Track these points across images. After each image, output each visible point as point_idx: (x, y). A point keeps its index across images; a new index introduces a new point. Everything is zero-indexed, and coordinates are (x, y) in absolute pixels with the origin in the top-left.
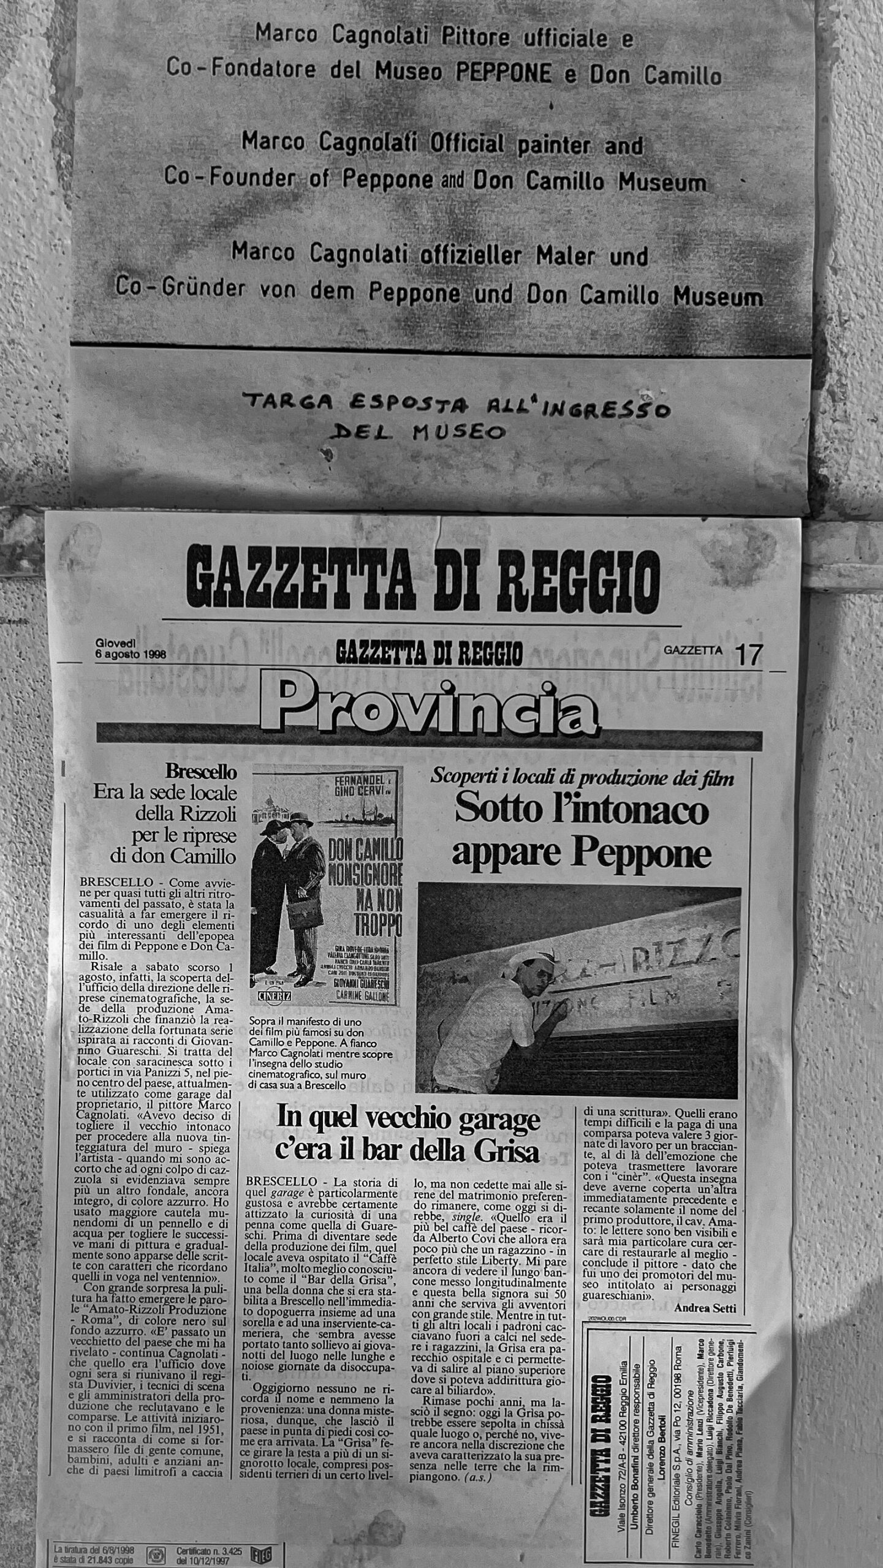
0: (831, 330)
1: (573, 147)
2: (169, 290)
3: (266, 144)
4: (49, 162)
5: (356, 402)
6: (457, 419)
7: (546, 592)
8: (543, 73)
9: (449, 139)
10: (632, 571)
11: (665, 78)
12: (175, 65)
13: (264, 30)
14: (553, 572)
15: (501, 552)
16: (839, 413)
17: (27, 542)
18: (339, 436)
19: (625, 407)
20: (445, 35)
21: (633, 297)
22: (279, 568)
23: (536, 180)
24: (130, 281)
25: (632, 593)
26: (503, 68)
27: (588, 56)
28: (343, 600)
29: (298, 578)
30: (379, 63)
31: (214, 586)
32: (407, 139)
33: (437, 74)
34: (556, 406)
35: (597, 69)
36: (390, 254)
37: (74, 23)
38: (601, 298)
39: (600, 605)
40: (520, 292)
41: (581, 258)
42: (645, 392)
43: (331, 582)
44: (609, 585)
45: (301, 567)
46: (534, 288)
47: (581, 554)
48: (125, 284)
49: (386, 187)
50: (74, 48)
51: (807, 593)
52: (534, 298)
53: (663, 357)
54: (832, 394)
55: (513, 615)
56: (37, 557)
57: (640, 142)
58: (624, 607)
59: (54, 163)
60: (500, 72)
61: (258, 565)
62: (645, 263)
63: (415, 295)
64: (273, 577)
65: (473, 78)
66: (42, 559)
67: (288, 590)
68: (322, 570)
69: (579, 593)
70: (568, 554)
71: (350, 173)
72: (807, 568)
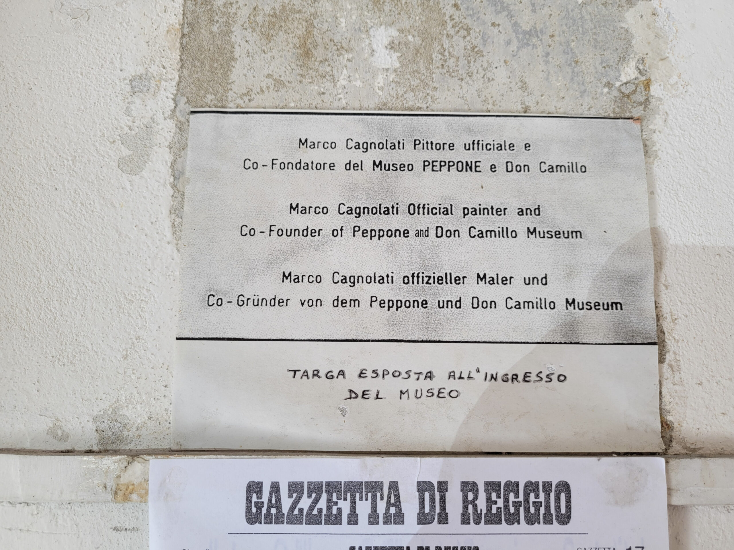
0: (667, 325)
1: (497, 212)
2: (241, 303)
3: (304, 211)
4: (167, 224)
5: (361, 375)
6: (428, 384)
7: (494, 511)
8: (476, 166)
9: (419, 208)
10: (552, 495)
11: (551, 169)
12: (248, 164)
13: (302, 142)
14: (499, 497)
15: (462, 483)
16: (677, 380)
17: (136, 481)
18: (350, 398)
19: (537, 376)
20: (415, 145)
21: (540, 305)
22: (309, 496)
23: (474, 232)
24: (216, 298)
25: (553, 511)
26: (451, 164)
27: (504, 156)
28: (353, 519)
29: (322, 504)
30: (374, 162)
31: (264, 510)
32: (393, 207)
33: (411, 167)
34: (492, 375)
35: (509, 164)
36: (383, 279)
37: (187, 139)
38: (518, 306)
39: (532, 520)
40: (466, 303)
41: (504, 280)
42: (550, 366)
43: (345, 506)
44: (538, 505)
45: (324, 496)
46: (475, 300)
47: (517, 484)
48: (213, 300)
49: (380, 237)
50: (186, 154)
51: (672, 508)
52: (475, 305)
53: (561, 343)
54: (671, 366)
55: (472, 527)
56: (143, 492)
57: (539, 209)
58: (548, 521)
59: (170, 224)
60: (449, 166)
61: (295, 495)
62: (546, 284)
63: (399, 304)
64: (305, 503)
65: (433, 170)
66: (147, 493)
67: (315, 512)
68: (339, 498)
69: (517, 512)
70: (508, 484)
71: (357, 229)
72: (669, 490)
